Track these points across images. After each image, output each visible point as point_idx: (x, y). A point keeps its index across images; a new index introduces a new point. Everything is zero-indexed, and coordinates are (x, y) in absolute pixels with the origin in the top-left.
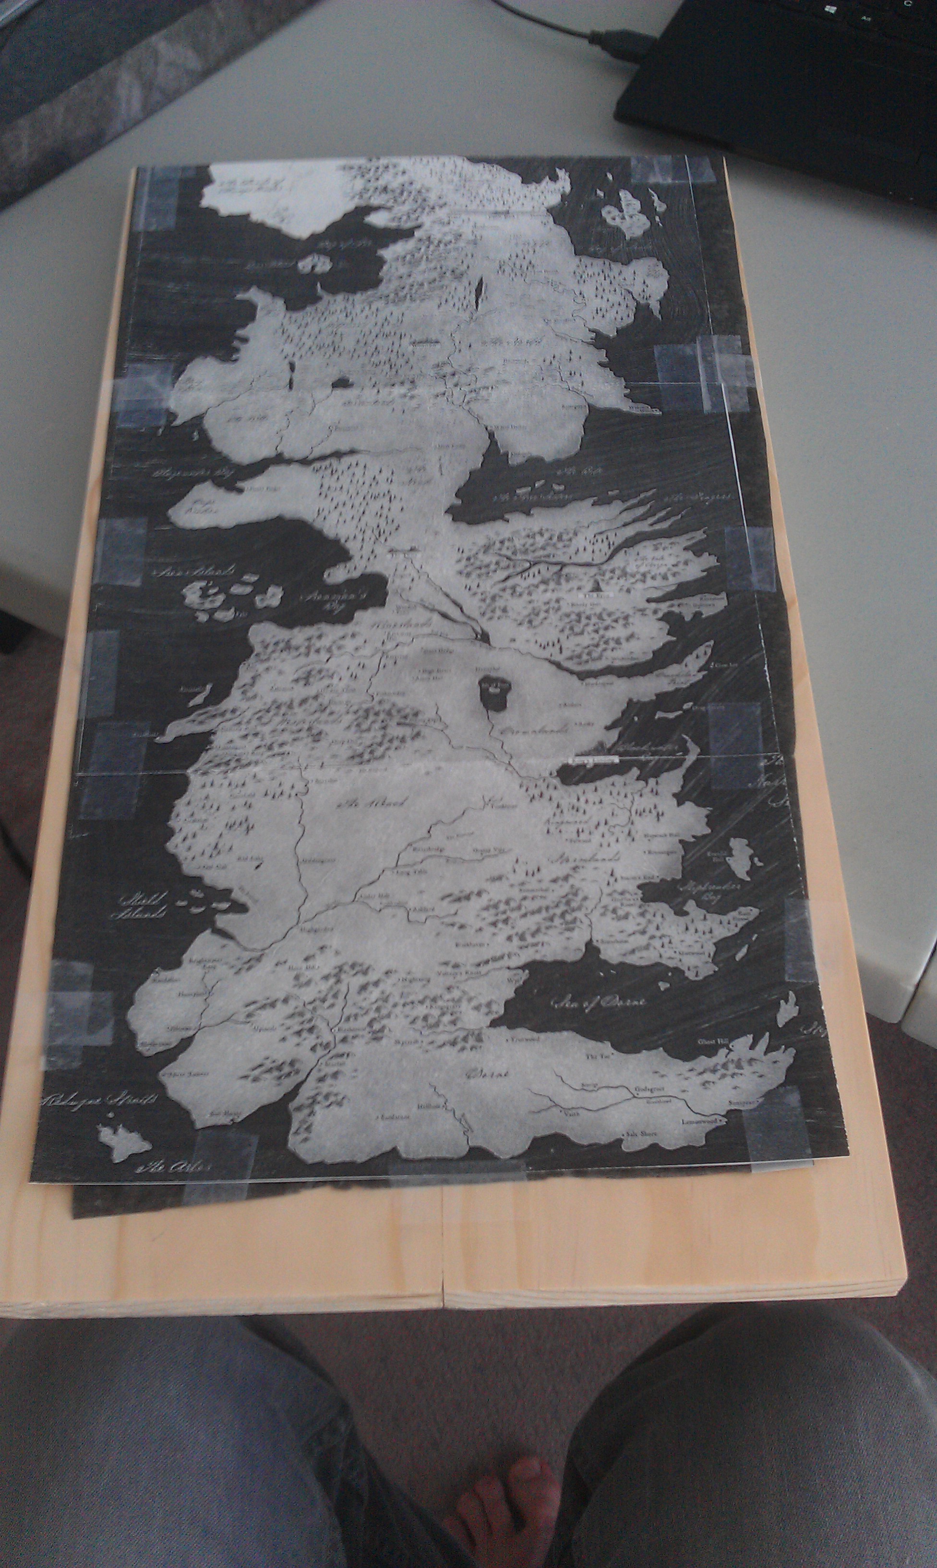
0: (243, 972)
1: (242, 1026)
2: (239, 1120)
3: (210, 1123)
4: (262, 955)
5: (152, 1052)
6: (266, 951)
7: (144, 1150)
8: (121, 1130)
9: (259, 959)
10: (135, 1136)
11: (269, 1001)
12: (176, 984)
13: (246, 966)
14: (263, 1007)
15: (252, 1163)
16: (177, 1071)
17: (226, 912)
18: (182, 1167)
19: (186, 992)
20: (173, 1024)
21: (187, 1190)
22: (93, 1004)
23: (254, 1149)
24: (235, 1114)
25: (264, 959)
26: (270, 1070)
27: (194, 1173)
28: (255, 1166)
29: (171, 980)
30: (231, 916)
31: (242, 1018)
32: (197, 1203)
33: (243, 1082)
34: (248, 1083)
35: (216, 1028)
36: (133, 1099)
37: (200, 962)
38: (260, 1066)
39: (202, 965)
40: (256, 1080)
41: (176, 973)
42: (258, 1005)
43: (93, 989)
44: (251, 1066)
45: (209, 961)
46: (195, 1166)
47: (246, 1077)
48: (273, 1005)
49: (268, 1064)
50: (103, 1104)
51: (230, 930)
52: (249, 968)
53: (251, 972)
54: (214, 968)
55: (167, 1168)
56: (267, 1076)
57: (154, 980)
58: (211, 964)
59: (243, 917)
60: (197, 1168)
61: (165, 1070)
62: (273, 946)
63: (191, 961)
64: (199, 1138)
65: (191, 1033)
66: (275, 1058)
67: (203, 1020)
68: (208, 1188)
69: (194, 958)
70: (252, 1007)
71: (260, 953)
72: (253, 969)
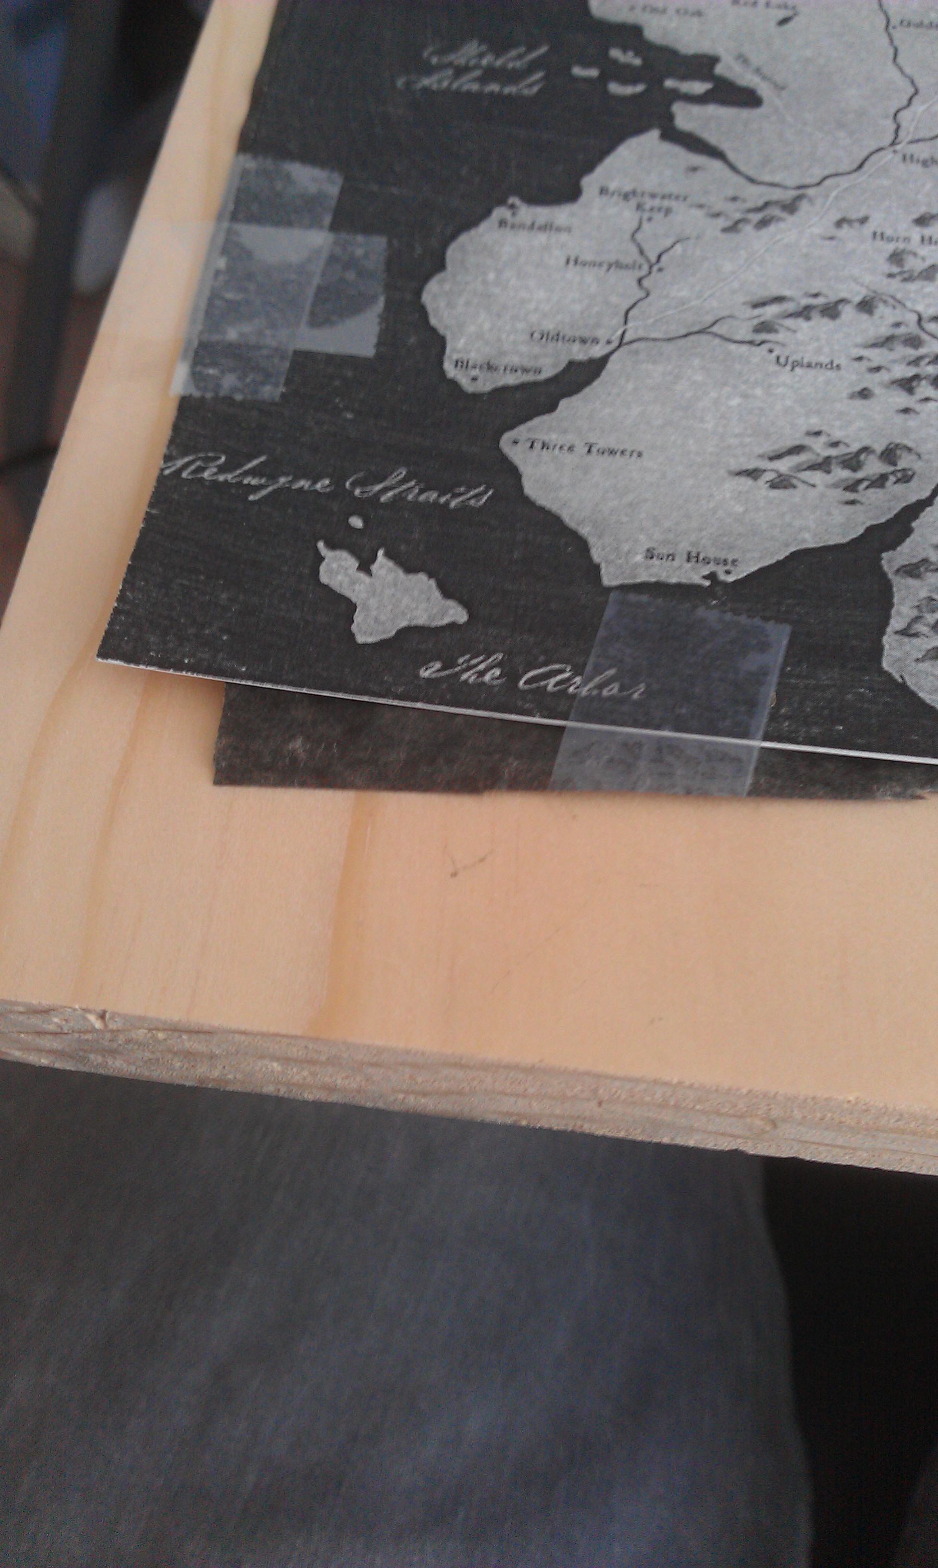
0: (748, 229)
1: (744, 348)
2: (731, 579)
3: (643, 577)
4: (800, 198)
5: (485, 384)
6: (810, 192)
7: (446, 621)
8: (382, 563)
9: (790, 207)
10: (423, 582)
11: (820, 301)
12: (564, 237)
13: (756, 217)
14: (805, 313)
15: (769, 695)
16: (553, 437)
17: (702, 99)
18: (553, 681)
19: (588, 257)
20: (549, 326)
21: (567, 744)
22: (332, 259)
23: (776, 657)
24: (717, 562)
25: (804, 205)
26: (824, 465)
27: (589, 699)
28: (779, 703)
29: (547, 227)
30: (712, 110)
31: (744, 332)
32: (596, 788)
33: (746, 483)
34: (760, 489)
35: (668, 348)
36: (421, 492)
37: (626, 197)
38: (797, 449)
39: (633, 202)
40: (781, 483)
41: (561, 214)
42: (790, 307)
43: (334, 227)
44: (769, 447)
45: (653, 196)
46: (597, 680)
47: (753, 474)
48: (831, 311)
49: (820, 448)
50: (338, 493)
51: (711, 137)
52: (763, 223)
53: (765, 232)
54: (668, 211)
55: (511, 676)
56: (817, 477)
57: (502, 223)
58: (657, 202)
59: (745, 113)
60: (601, 687)
61: (522, 432)
62: (828, 182)
63: (603, 191)
64: (610, 612)
65: (597, 352)
66: (837, 435)
67: (630, 324)
68: (632, 747)
69: (613, 186)
70: (771, 311)
71: (794, 193)
72: (772, 228)
